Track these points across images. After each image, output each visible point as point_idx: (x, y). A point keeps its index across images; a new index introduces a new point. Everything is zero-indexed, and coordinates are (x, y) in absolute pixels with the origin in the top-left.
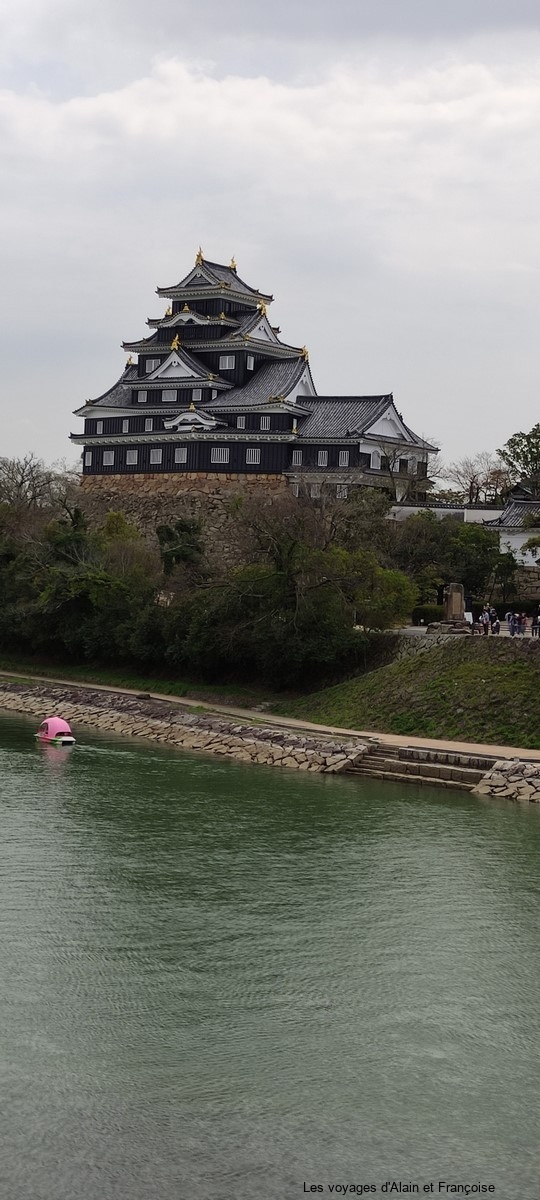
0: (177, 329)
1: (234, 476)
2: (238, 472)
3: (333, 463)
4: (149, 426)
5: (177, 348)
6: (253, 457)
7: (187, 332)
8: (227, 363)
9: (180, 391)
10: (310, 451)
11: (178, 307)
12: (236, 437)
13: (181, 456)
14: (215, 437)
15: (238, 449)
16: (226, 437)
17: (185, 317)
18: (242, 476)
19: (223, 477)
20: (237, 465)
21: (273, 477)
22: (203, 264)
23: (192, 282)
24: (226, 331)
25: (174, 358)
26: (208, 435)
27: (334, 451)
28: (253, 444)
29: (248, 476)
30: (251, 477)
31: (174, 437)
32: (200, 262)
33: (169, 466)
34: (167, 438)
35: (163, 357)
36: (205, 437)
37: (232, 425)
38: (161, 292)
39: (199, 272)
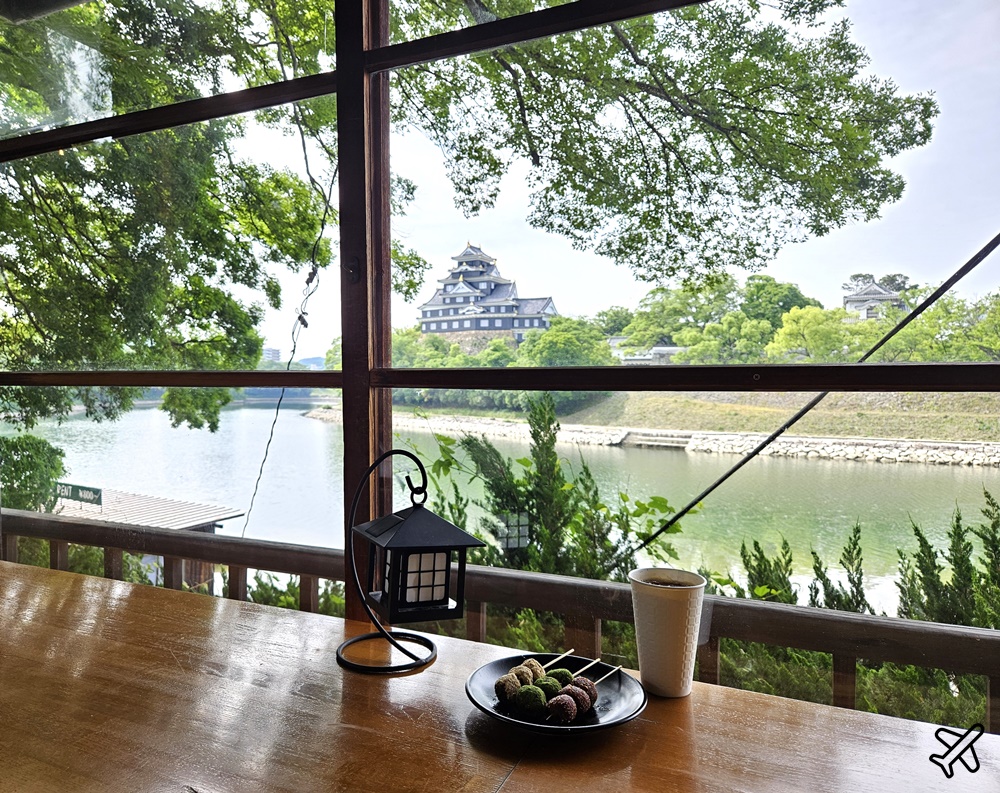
0: (460, 273)
1: (490, 332)
2: (492, 330)
3: (532, 325)
4: (452, 312)
5: (461, 280)
6: (498, 323)
7: (466, 274)
8: (483, 286)
9: (464, 298)
10: (522, 321)
11: (460, 264)
12: (491, 316)
13: (467, 324)
14: (483, 316)
16: (487, 315)
17: (465, 267)
18: (494, 331)
19: (486, 332)
20: (492, 327)
21: (506, 331)
22: (470, 247)
23: (466, 254)
24: (482, 273)
25: (461, 284)
26: (479, 315)
27: (532, 320)
28: (498, 318)
29: (496, 331)
30: (498, 332)
31: (464, 317)
33: (462, 328)
34: (461, 317)
35: (455, 285)
37: (488, 311)
38: (452, 258)
39: (469, 250)
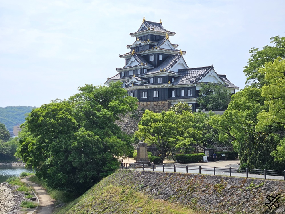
0: (136, 47)
1: (149, 103)
2: (151, 101)
3: (186, 95)
4: (124, 85)
5: (133, 54)
6: (156, 95)
7: (139, 48)
8: (152, 59)
9: (134, 71)
10: (178, 90)
12: (150, 87)
15: (150, 92)
17: (138, 43)
18: (152, 103)
19: (145, 103)
20: (150, 98)
21: (163, 102)
22: (145, 22)
24: (151, 46)
25: (133, 58)
26: (140, 86)
28: (155, 89)
29: (154, 102)
30: (155, 103)
32: (144, 21)
36: (137, 87)
37: (149, 82)
38: (131, 34)
39: (144, 25)
